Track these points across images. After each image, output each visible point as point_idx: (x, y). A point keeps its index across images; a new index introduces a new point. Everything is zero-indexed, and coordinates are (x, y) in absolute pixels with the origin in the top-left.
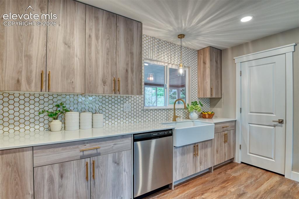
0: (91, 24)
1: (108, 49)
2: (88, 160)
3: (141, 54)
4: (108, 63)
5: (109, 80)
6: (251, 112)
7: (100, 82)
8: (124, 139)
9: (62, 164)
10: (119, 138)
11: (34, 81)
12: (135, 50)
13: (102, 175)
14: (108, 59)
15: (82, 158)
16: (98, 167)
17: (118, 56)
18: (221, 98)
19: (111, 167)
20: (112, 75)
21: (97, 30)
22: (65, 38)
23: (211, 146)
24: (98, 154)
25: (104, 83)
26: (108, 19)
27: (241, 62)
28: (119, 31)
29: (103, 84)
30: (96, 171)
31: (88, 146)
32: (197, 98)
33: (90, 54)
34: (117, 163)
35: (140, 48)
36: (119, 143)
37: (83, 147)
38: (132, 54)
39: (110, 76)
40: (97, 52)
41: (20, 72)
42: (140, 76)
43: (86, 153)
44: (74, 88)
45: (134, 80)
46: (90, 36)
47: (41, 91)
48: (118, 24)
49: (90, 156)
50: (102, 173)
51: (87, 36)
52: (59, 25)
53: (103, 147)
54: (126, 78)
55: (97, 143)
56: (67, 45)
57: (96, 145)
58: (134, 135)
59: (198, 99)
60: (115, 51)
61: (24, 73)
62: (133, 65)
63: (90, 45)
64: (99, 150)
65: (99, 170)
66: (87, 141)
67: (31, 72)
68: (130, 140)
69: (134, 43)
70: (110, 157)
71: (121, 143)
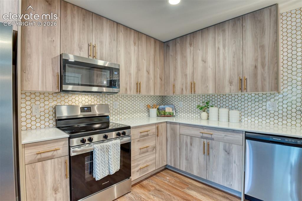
0: (220, 38)
1: (234, 53)
2: (205, 141)
4: (235, 65)
5: (236, 81)
7: (227, 83)
8: (234, 134)
9: (192, 137)
10: (230, 132)
11: (188, 89)
13: (214, 156)
14: (234, 61)
15: (202, 137)
16: (212, 148)
17: (245, 55)
19: (222, 154)
20: (238, 75)
21: (224, 40)
22: (202, 57)
24: (212, 139)
25: (231, 83)
26: (234, 25)
28: (245, 31)
29: (229, 84)
30: (211, 151)
31: (205, 131)
33: (219, 62)
34: (228, 152)
36: (229, 135)
37: (202, 131)
38: (262, 47)
39: (236, 76)
40: (225, 58)
41: (183, 84)
43: (205, 135)
44: (208, 90)
45: (266, 75)
46: (218, 48)
47: (191, 94)
48: (244, 24)
49: (206, 138)
50: (214, 154)
51: (216, 49)
52: (199, 50)
53: (216, 135)
54: (255, 75)
55: (211, 131)
56: (204, 61)
57: (211, 132)
58: (246, 132)
60: (241, 51)
63: (219, 55)
64: (213, 136)
65: (212, 151)
66: (205, 127)
67: (187, 83)
68: (241, 137)
69: (266, 34)
70: (221, 145)
71: (232, 137)
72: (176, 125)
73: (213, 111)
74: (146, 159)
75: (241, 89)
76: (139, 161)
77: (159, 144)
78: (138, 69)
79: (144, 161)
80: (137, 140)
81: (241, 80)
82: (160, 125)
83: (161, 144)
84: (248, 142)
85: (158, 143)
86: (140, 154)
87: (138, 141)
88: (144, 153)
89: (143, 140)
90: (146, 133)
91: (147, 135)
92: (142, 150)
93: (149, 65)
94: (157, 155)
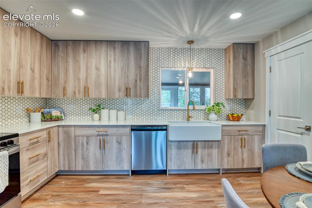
0: (111, 53)
1: (122, 67)
2: (101, 137)
3: (148, 66)
4: (122, 76)
5: (123, 89)
6: (279, 116)
7: (117, 90)
8: (124, 128)
9: (88, 137)
10: (120, 127)
11: (81, 92)
12: (143, 64)
14: (122, 74)
15: (98, 135)
16: (107, 143)
17: (129, 70)
18: (254, 99)
19: (115, 145)
20: (125, 85)
21: (115, 56)
22: (96, 65)
23: (218, 148)
24: (107, 135)
25: (120, 90)
26: (122, 46)
27: (270, 56)
28: (130, 53)
30: (106, 145)
31: (101, 129)
32: (223, 99)
33: (110, 72)
34: (119, 143)
35: (147, 62)
36: (120, 130)
37: (98, 129)
38: (140, 67)
39: (124, 86)
40: (115, 70)
41: (75, 88)
42: (147, 83)
43: (100, 133)
44: (101, 95)
45: (142, 87)
46: (110, 61)
47: (85, 97)
48: (129, 48)
49: (102, 135)
50: (109, 147)
51: (109, 61)
52: (93, 58)
53: (110, 131)
54: (136, 86)
55: (107, 128)
56: (98, 69)
57: (106, 129)
58: (131, 126)
59: (225, 100)
60: (127, 68)
61: (77, 88)
62: (141, 75)
63: (110, 66)
64: (108, 133)
66: (100, 126)
67: (80, 87)
68: (128, 129)
69: (142, 59)
70: (115, 138)
71: (122, 131)
72: (71, 127)
73: (105, 112)
74: (37, 169)
75: (127, 95)
76: (29, 173)
77: (50, 151)
78: (20, 66)
79: (34, 172)
80: (25, 149)
81: (127, 88)
82: (51, 130)
83: (53, 150)
84: (133, 133)
85: (50, 149)
86: (29, 165)
87: (27, 150)
88: (33, 162)
89: (33, 148)
90: (36, 140)
91: (38, 142)
92: (32, 160)
93: (34, 62)
94: (49, 162)
